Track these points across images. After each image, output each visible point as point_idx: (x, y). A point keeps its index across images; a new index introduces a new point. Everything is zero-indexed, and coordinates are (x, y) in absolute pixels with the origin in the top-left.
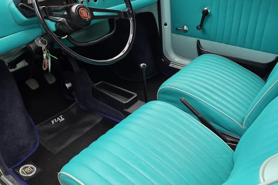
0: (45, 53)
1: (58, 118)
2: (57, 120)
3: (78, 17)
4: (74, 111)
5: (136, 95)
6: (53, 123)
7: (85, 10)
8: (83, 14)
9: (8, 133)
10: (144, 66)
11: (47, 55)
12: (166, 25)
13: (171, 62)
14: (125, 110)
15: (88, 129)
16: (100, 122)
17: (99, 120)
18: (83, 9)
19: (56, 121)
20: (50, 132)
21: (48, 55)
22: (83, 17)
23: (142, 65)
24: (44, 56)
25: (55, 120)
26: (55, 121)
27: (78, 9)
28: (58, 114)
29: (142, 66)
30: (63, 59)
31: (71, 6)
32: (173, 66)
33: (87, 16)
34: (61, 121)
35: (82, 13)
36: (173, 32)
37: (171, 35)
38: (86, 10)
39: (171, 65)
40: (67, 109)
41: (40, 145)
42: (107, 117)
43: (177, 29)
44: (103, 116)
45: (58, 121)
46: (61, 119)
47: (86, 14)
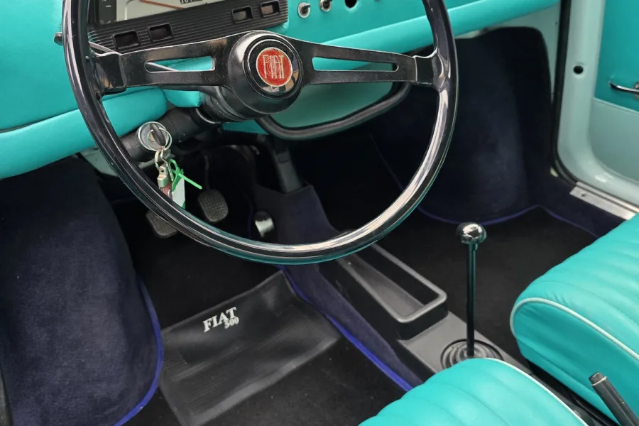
0: (163, 171)
1: (222, 315)
2: (218, 321)
3: (251, 80)
4: (270, 298)
5: (443, 298)
6: (207, 329)
7: (278, 54)
8: (269, 69)
9: (65, 364)
10: (475, 233)
11: (169, 175)
12: (578, 70)
13: (579, 183)
14: (402, 342)
15: (292, 365)
16: (331, 351)
17: (326, 344)
18: (272, 53)
19: (216, 324)
20: (192, 355)
21: (174, 175)
22: (269, 78)
23: (468, 229)
24: (158, 179)
25: (215, 318)
26: (212, 323)
27: (254, 51)
28: (227, 302)
29: (469, 234)
30: (258, 153)
31: (233, 42)
32: (583, 195)
33: (282, 76)
34: (227, 325)
35: (268, 65)
36: (599, 94)
37: (592, 101)
38: (283, 55)
39: (576, 192)
40: (253, 290)
41: (159, 392)
42: (351, 339)
43: (614, 87)
44: (341, 333)
45: (220, 323)
46: (230, 319)
47: (281, 68)
